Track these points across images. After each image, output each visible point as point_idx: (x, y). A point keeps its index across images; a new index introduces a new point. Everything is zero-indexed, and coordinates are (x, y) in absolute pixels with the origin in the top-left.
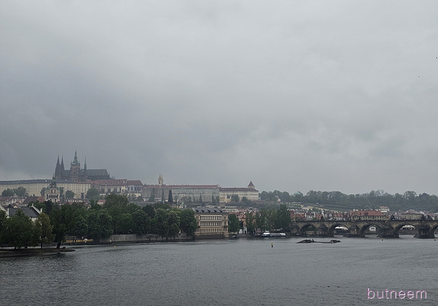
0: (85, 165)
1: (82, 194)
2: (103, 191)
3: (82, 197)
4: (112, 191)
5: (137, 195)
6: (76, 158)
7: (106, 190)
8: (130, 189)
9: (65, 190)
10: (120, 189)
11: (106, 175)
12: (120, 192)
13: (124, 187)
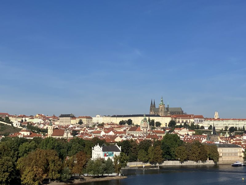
0: (168, 105)
1: (166, 124)
2: (179, 122)
3: (166, 125)
4: (185, 121)
5: (200, 125)
6: (162, 101)
7: (181, 122)
8: (196, 121)
9: (155, 122)
10: (190, 121)
11: (181, 111)
12: (189, 123)
13: (192, 119)
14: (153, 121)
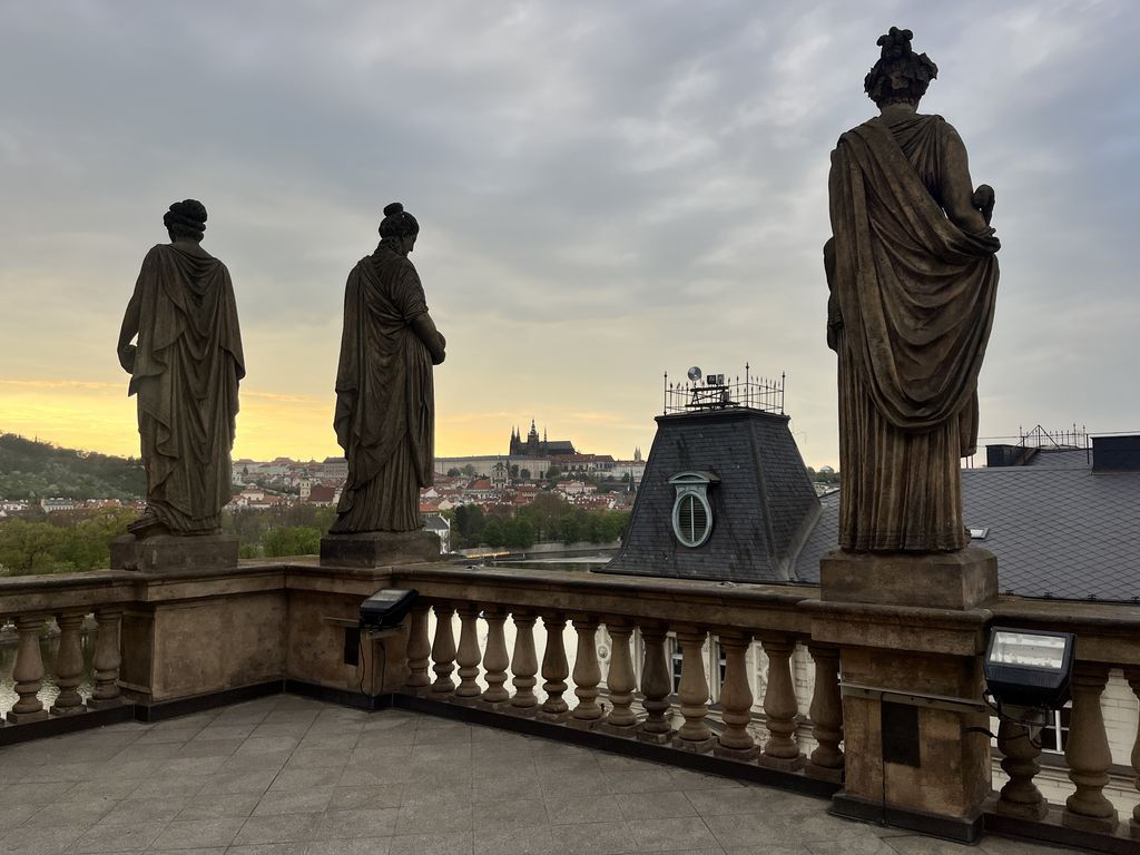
0: (545, 436)
1: (542, 473)
2: (566, 469)
3: (542, 476)
4: (577, 467)
5: (607, 474)
6: (533, 426)
7: (570, 468)
8: (599, 466)
9: (520, 469)
10: (587, 466)
14: (516, 468)
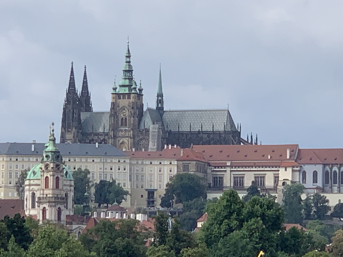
0: (160, 95)
1: (152, 193)
2: (217, 185)
6: (129, 71)
8: (309, 177)
10: (276, 178)
11: (229, 129)
12: (275, 189)
13: (290, 170)
